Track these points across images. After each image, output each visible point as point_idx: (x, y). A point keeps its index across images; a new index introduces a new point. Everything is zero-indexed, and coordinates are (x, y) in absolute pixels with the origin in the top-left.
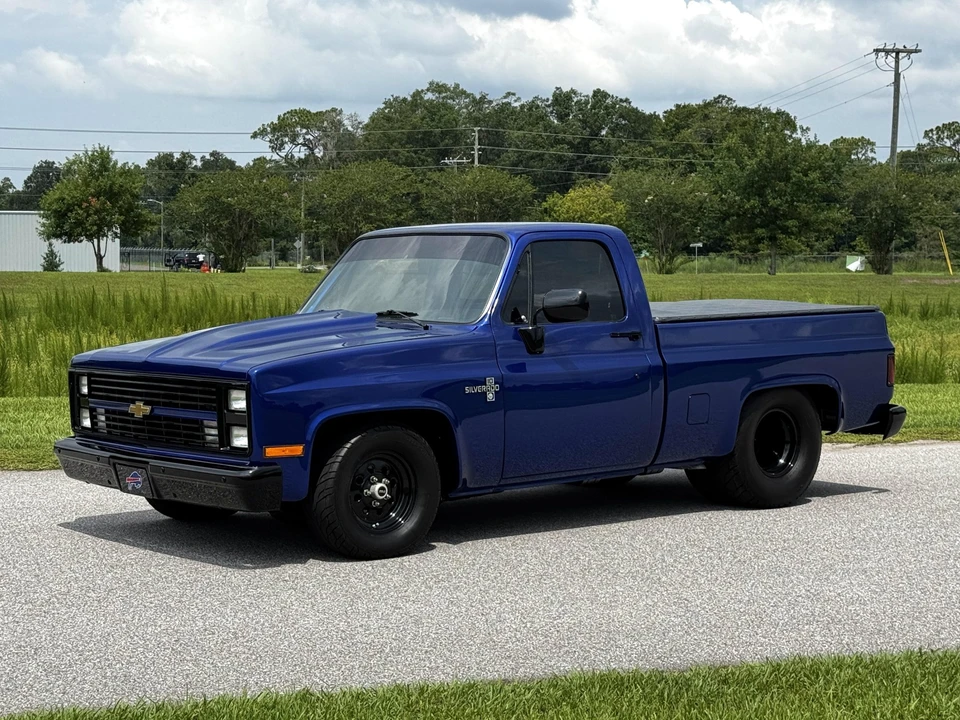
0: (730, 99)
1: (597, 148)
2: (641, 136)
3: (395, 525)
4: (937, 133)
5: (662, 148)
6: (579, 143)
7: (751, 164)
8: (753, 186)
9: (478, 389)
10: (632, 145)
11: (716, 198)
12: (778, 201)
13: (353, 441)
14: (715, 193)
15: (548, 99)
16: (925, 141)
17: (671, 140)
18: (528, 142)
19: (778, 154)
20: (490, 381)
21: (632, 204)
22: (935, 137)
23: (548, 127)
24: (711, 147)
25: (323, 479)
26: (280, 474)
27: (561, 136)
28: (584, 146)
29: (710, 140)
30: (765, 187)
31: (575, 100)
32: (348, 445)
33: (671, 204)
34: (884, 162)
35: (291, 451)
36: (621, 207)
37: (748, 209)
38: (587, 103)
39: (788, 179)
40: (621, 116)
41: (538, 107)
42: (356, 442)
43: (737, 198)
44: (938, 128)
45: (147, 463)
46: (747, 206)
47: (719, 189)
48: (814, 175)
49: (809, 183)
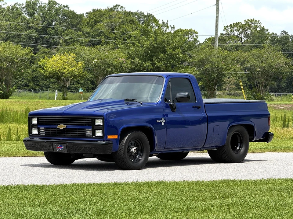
0: (122, 7)
1: (51, 32)
2: (76, 26)
3: (139, 160)
4: (231, 28)
5: (87, 33)
6: (41, 29)
7: (147, 44)
8: (147, 56)
9: (160, 121)
10: (71, 30)
11: (129, 61)
12: (160, 64)
13: (129, 135)
14: (128, 58)
15: (23, 4)
16: (224, 32)
17: (92, 28)
18: (13, 28)
19: (160, 39)
20: (163, 119)
21: (85, 64)
22: (229, 30)
23: (24, 19)
24: (114, 33)
25: (121, 146)
26: (112, 143)
27: (31, 25)
28: (44, 31)
29: (113, 30)
30: (153, 56)
31: (38, 5)
32: (128, 136)
33: (106, 64)
34: (202, 43)
35: (114, 137)
36: (80, 65)
37: (145, 67)
38: (45, 7)
39: (165, 52)
40: (64, 15)
41: (17, 8)
42: (130, 135)
43: (140, 62)
44: (231, 25)
45: (67, 142)
46: (145, 66)
47: (130, 57)
48: (178, 51)
49: (176, 55)
